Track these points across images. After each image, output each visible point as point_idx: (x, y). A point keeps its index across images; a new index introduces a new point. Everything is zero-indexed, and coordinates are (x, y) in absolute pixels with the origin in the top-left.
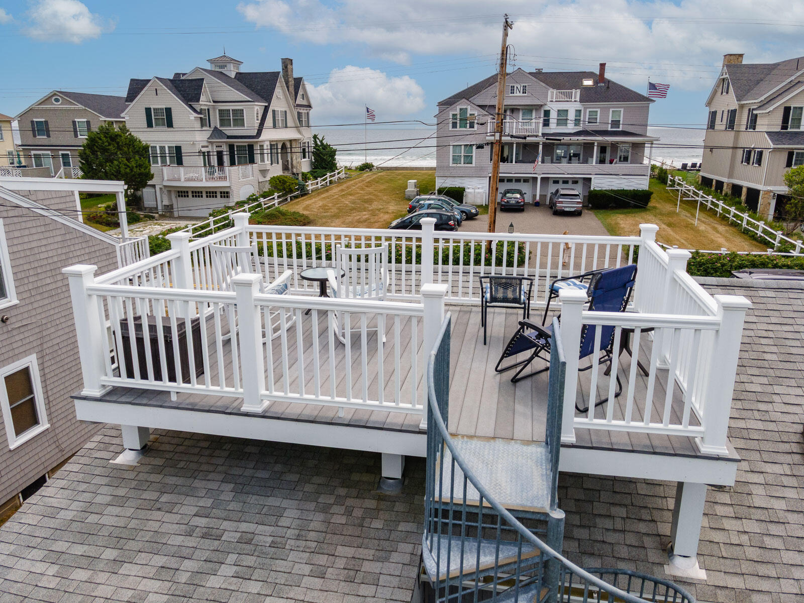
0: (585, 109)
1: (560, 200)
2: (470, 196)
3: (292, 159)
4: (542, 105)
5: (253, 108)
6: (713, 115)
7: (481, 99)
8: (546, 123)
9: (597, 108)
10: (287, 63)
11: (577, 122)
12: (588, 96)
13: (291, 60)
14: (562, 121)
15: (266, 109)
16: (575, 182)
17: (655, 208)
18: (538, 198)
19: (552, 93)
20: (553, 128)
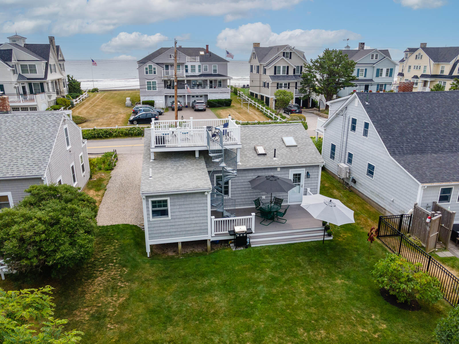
0: (202, 65)
1: (197, 105)
2: (157, 104)
3: (60, 88)
4: (184, 63)
5: (41, 64)
6: (252, 66)
7: (156, 60)
8: (187, 71)
9: (207, 64)
10: (52, 39)
11: (199, 71)
12: (203, 59)
13: (54, 37)
14: (193, 70)
15: (47, 64)
16: (201, 96)
17: (233, 106)
18: (187, 104)
19: (188, 58)
20: (190, 73)
